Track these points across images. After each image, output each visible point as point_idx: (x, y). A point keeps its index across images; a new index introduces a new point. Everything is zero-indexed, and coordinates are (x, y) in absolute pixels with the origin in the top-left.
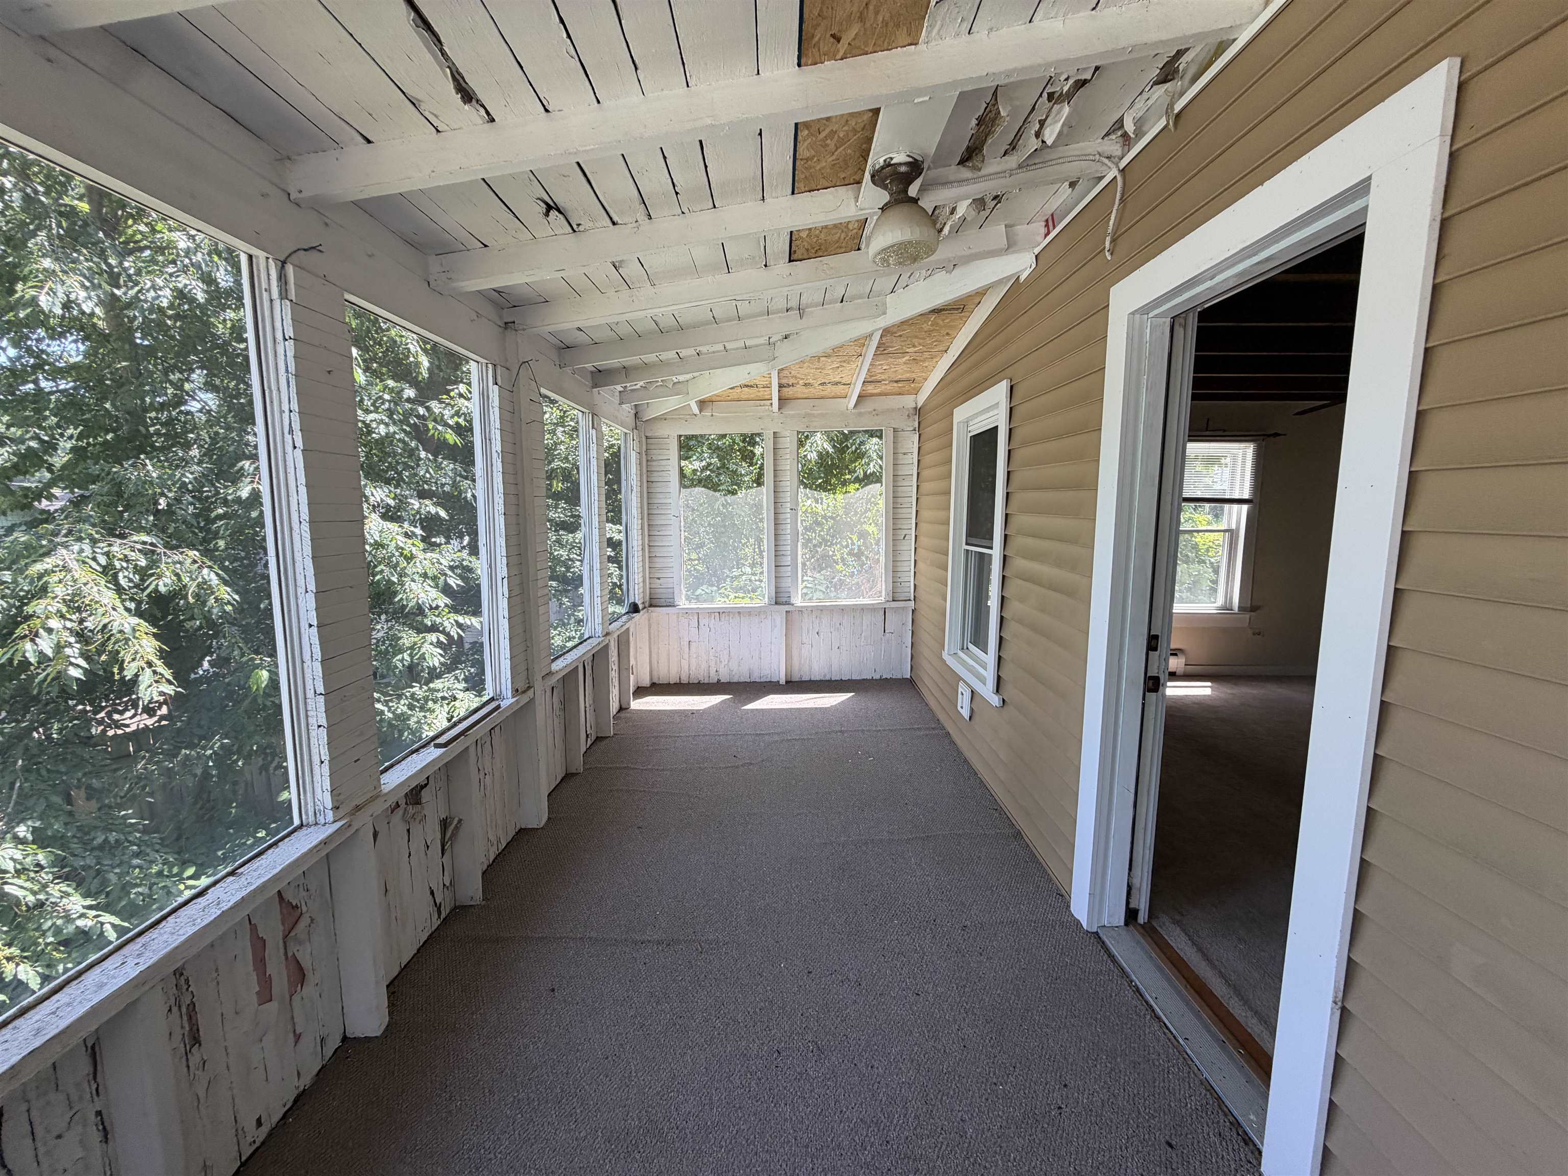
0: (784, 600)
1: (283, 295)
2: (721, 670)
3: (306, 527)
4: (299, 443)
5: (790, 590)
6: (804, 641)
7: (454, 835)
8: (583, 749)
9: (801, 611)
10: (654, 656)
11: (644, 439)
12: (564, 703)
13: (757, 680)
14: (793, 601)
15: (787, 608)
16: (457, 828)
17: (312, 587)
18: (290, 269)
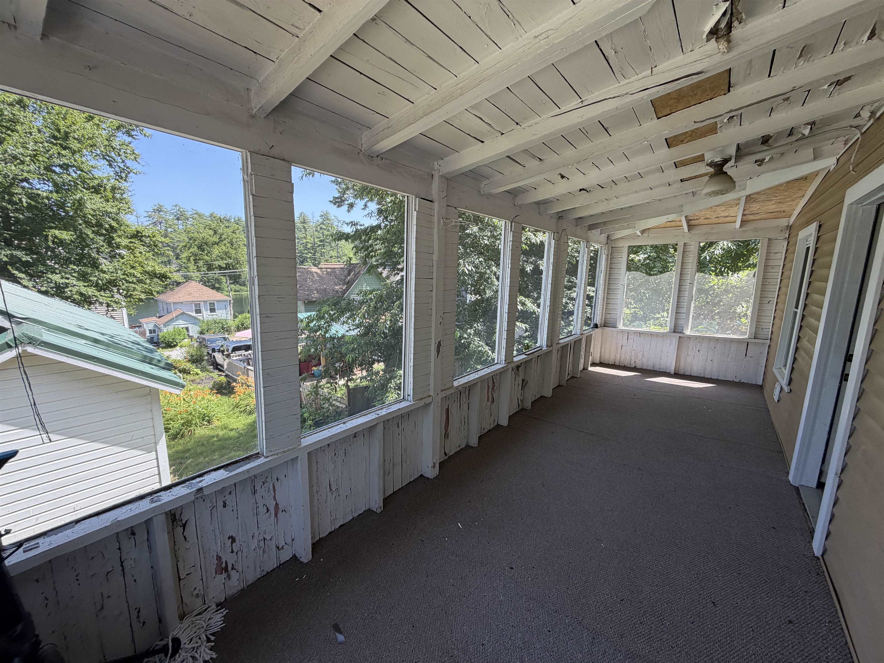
0: (680, 331)
1: (511, 231)
2: (637, 361)
3: (508, 288)
4: (510, 267)
5: (683, 326)
6: (690, 353)
7: (525, 385)
8: (566, 379)
9: (689, 337)
10: (603, 350)
11: (610, 248)
12: (561, 357)
13: (657, 370)
14: (684, 332)
15: (680, 335)
16: (526, 383)
17: (508, 303)
18: (513, 223)
